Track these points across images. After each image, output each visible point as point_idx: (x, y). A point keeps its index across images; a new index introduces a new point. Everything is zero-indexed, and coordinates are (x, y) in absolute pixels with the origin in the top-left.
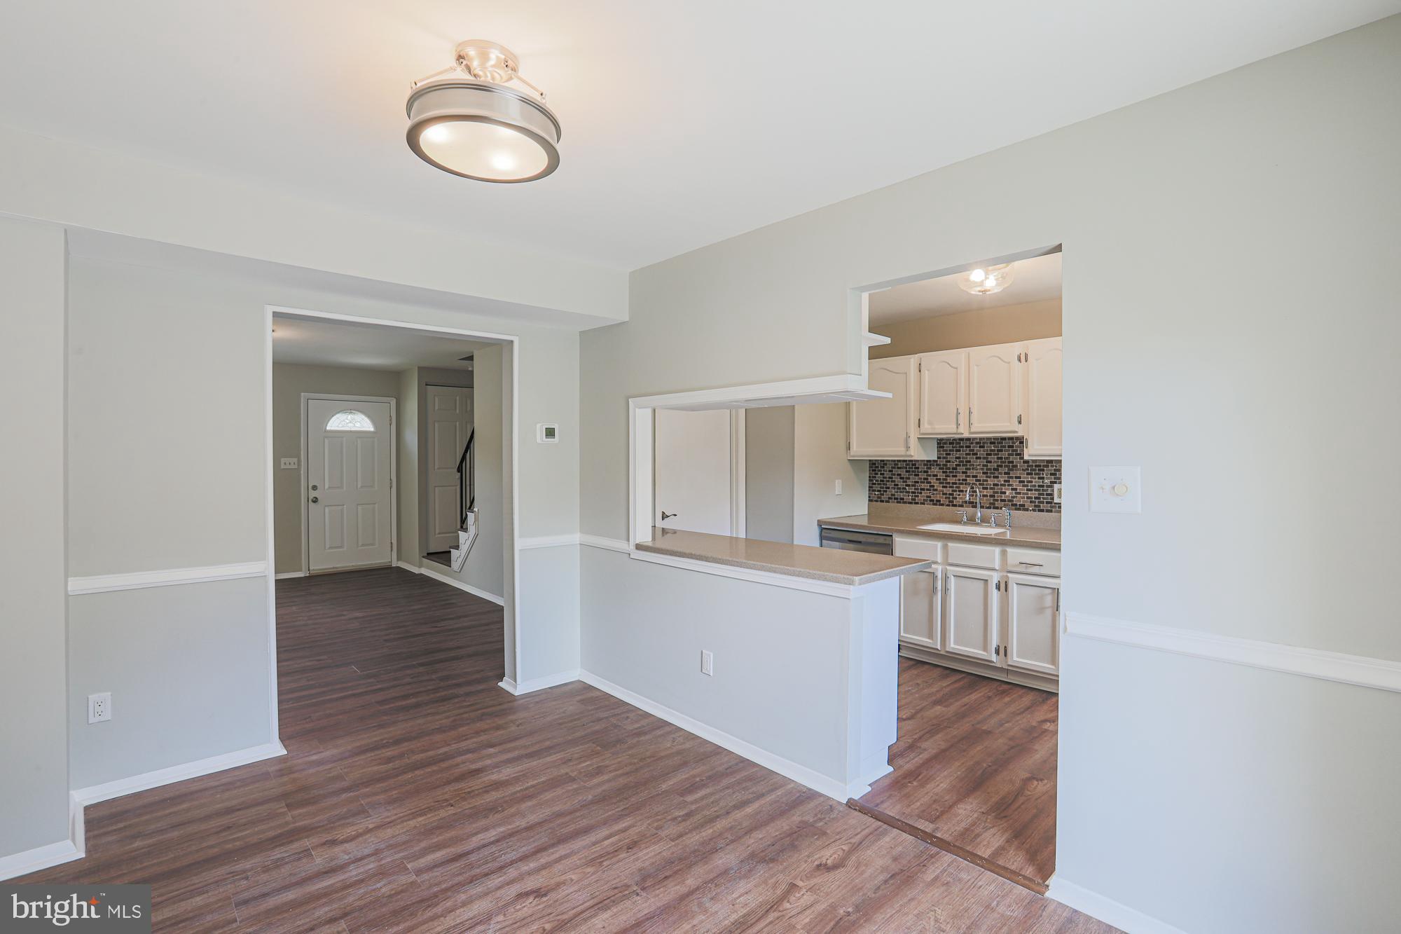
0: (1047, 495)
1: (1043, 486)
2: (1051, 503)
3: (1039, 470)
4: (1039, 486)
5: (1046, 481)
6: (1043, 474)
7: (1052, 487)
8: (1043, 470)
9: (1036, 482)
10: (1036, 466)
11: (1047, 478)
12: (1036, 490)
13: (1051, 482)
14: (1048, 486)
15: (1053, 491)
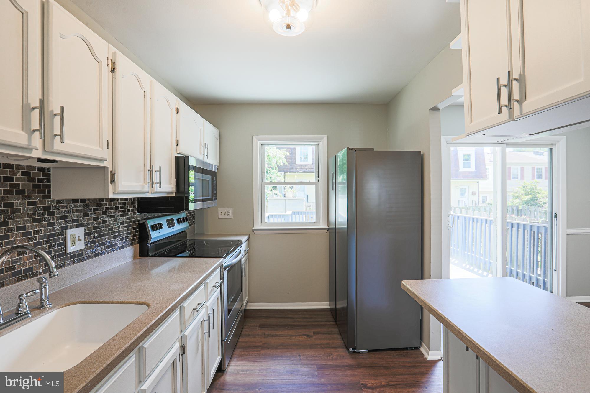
0: (59, 245)
1: (54, 235)
2: (62, 255)
3: (49, 214)
4: (50, 236)
5: (58, 228)
6: (53, 219)
7: (65, 233)
8: (53, 213)
9: (46, 230)
10: (45, 208)
11: (59, 224)
12: (47, 242)
13: (62, 228)
14: (59, 235)
15: (65, 238)
